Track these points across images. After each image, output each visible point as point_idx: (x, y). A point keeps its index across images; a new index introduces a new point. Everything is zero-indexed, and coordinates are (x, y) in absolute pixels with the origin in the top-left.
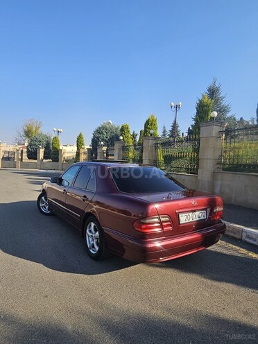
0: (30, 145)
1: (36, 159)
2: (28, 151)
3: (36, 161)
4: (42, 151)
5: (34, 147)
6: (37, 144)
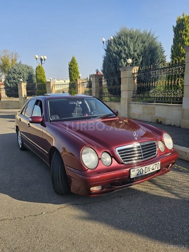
0: (8, 79)
1: (17, 96)
2: (6, 88)
3: (17, 99)
4: (24, 86)
5: (13, 81)
6: (16, 77)
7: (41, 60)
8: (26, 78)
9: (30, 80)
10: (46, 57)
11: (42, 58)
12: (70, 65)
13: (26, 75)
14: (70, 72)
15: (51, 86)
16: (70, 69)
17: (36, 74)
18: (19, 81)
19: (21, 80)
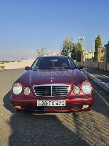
0: (63, 51)
5: (65, 52)
6: (67, 50)
7: (81, 39)
8: (72, 50)
9: (73, 51)
10: (83, 38)
11: (82, 38)
12: (96, 41)
13: (72, 49)
14: (95, 45)
15: (83, 54)
16: (96, 43)
17: (77, 48)
18: (68, 52)
19: (69, 51)
